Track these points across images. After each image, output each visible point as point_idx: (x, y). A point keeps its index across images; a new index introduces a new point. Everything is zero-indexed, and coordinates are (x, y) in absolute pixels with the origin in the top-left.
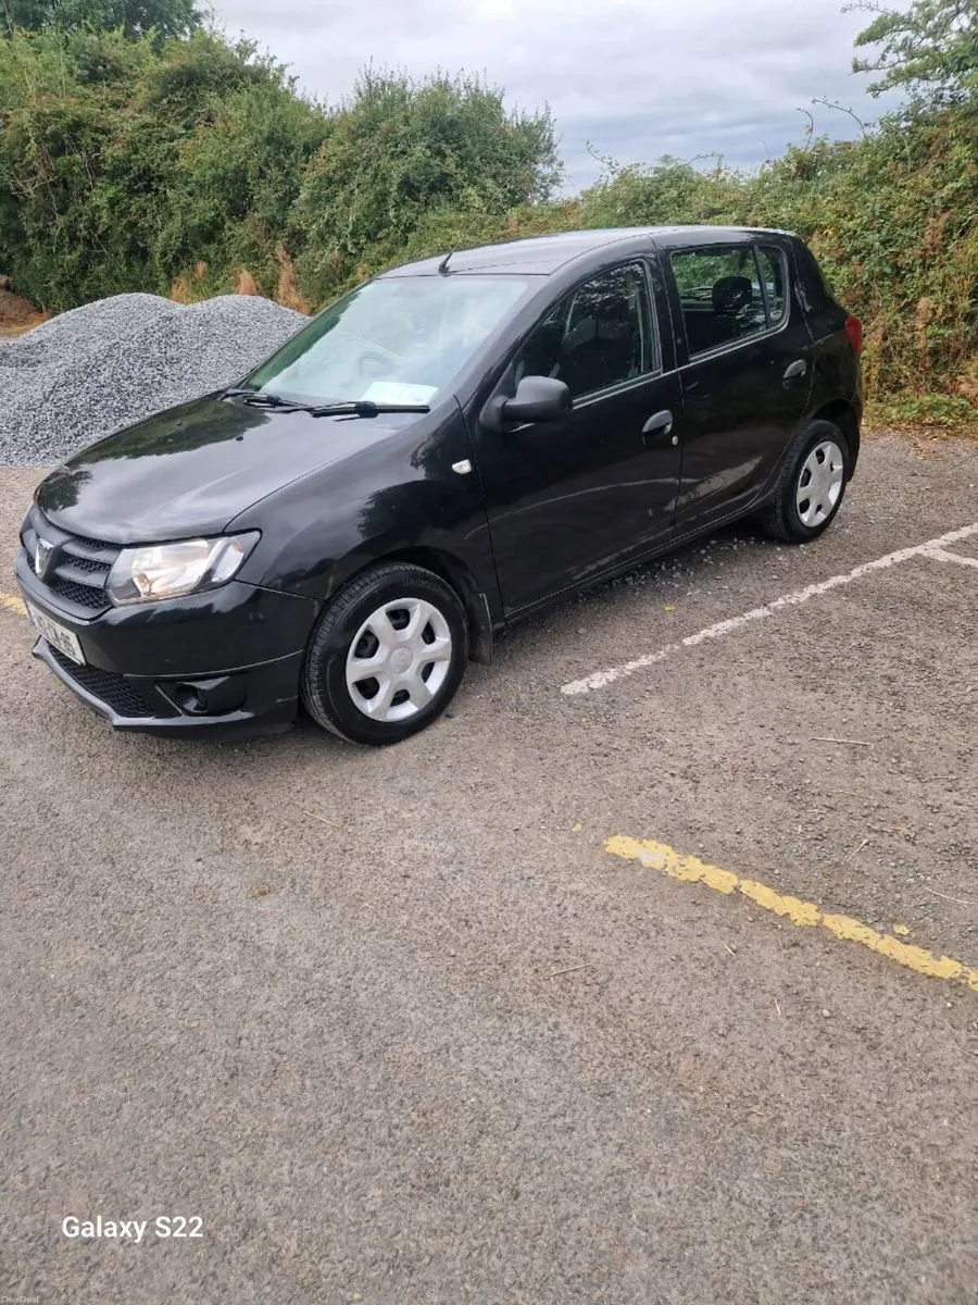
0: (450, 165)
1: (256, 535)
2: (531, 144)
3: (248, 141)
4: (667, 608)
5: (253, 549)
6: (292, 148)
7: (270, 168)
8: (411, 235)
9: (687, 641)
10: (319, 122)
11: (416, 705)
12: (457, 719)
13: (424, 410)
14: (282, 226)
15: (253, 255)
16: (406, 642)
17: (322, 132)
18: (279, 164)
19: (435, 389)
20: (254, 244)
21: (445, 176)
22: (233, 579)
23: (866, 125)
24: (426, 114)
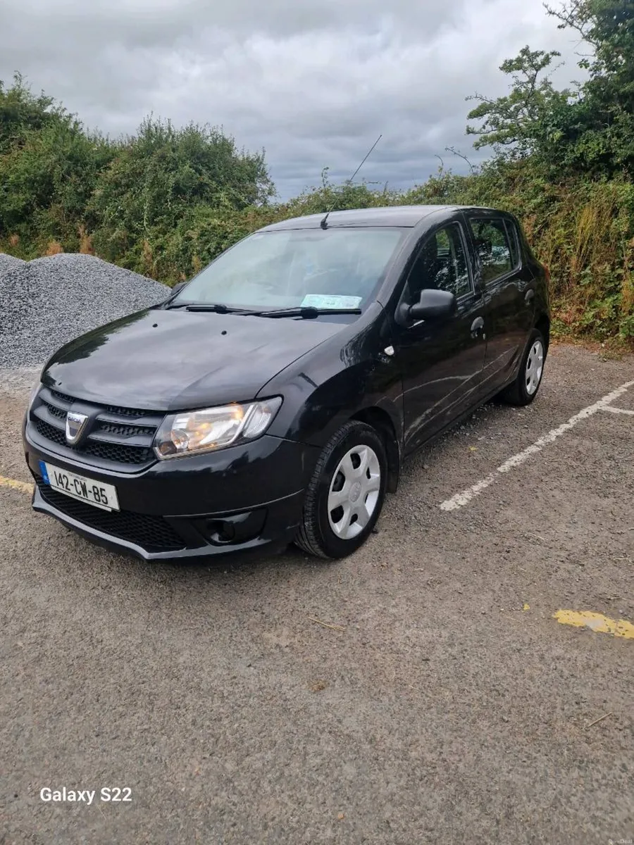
0: (205, 179)
1: (279, 400)
2: (253, 170)
3: (54, 158)
4: (472, 449)
5: (279, 410)
6: (86, 164)
7: (71, 176)
8: (180, 221)
9: (501, 469)
10: (106, 149)
11: (361, 525)
12: (380, 534)
13: (357, 312)
14: (79, 212)
15: (57, 231)
16: (359, 477)
17: (108, 156)
18: (77, 173)
19: (360, 298)
20: (57, 224)
21: (202, 185)
22: (264, 433)
23: (474, 166)
24: (187, 148)
